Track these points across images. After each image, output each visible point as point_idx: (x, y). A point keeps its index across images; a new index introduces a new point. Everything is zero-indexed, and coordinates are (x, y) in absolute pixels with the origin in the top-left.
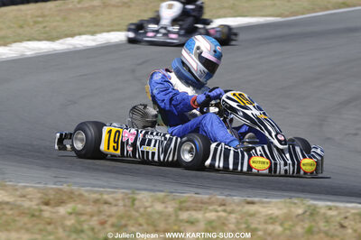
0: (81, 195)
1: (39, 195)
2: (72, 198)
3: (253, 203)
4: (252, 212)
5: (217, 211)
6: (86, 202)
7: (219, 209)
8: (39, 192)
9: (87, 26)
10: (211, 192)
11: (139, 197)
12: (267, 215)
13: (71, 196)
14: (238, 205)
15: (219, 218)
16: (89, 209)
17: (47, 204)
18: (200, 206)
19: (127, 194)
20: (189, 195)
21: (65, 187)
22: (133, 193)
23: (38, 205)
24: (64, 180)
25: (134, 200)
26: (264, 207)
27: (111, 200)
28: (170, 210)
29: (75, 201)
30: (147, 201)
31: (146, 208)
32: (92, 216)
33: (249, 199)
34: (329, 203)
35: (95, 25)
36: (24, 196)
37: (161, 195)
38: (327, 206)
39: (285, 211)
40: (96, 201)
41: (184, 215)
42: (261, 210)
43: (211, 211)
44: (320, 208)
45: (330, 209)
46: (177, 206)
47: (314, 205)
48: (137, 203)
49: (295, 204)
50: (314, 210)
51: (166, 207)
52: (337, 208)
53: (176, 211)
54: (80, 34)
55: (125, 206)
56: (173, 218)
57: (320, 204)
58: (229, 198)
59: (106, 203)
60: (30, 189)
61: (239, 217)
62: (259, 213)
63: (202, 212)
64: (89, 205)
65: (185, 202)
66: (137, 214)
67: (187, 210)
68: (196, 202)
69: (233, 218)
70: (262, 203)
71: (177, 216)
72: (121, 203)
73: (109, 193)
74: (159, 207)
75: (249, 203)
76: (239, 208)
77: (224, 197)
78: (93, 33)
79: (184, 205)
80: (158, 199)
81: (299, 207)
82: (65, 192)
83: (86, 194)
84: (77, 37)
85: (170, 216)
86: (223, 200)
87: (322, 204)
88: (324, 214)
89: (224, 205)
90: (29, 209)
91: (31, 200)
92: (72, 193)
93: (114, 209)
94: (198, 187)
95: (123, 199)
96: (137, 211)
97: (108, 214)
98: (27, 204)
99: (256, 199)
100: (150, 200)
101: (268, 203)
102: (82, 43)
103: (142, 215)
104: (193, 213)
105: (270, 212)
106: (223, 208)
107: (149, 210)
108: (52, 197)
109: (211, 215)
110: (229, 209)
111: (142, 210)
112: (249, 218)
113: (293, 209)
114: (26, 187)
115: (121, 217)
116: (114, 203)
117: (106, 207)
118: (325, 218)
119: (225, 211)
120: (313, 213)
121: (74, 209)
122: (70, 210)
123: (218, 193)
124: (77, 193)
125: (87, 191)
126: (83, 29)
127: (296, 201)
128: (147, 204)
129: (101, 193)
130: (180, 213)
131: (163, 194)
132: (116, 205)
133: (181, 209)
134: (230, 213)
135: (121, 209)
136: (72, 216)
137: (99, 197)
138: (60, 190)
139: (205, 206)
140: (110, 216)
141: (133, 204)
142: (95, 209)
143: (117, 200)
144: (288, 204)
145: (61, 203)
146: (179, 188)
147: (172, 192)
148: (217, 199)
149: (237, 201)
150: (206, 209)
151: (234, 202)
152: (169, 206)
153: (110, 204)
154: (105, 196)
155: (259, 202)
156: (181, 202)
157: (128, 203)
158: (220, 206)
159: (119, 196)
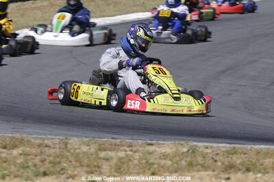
0: (29, 141)
2: (22, 143)
3: (152, 145)
4: (151, 151)
5: (126, 151)
6: (32, 146)
7: (127, 149)
10: (122, 137)
11: (70, 142)
12: (161, 153)
14: (141, 146)
15: (127, 155)
16: (34, 151)
17: (4, 148)
18: (115, 147)
19: (62, 140)
20: (106, 139)
21: (18, 135)
22: (66, 139)
24: (18, 130)
25: (66, 144)
26: (159, 147)
27: (50, 144)
28: (93, 150)
29: (24, 145)
30: (76, 144)
31: (75, 149)
32: (36, 156)
33: (149, 142)
34: (206, 144)
37: (86, 140)
38: (205, 146)
39: (174, 149)
40: (40, 145)
41: (102, 154)
42: (157, 149)
43: (121, 151)
44: (200, 147)
45: (207, 148)
46: (97, 148)
47: (196, 146)
48: (68, 145)
49: (182, 145)
50: (195, 149)
51: (90, 149)
52: (211, 147)
53: (96, 152)
55: (60, 148)
56: (94, 156)
57: (200, 144)
58: (135, 141)
59: (47, 146)
61: (141, 155)
62: (155, 151)
63: (115, 152)
64: (34, 148)
65: (103, 144)
66: (68, 154)
67: (105, 150)
68: (111, 145)
69: (137, 155)
70: (159, 144)
71: (97, 155)
72: (57, 146)
73: (48, 139)
74: (85, 149)
75: (149, 144)
76: (142, 149)
77: (131, 141)
79: (103, 146)
80: (84, 143)
81: (184, 147)
82: (18, 139)
83: (33, 140)
85: (92, 155)
86: (131, 143)
87: (201, 145)
88: (202, 151)
89: (131, 146)
92: (22, 140)
93: (52, 151)
94: (115, 133)
95: (59, 144)
96: (69, 151)
97: (47, 154)
99: (154, 142)
100: (78, 144)
101: (162, 144)
103: (72, 154)
104: (109, 152)
105: (164, 151)
106: (130, 148)
107: (77, 151)
108: (8, 143)
109: (121, 154)
110: (134, 149)
111: (72, 151)
112: (148, 156)
113: (179, 149)
115: (57, 156)
116: (53, 146)
117: (47, 149)
118: (202, 154)
119: (131, 151)
120: (193, 151)
121: (23, 151)
122: (20, 152)
123: (129, 137)
124: (26, 140)
125: (33, 138)
127: (182, 143)
128: (76, 147)
129: (43, 140)
130: (99, 152)
131: (88, 139)
132: (54, 148)
133: (100, 150)
134: (135, 152)
135: (58, 151)
136: (22, 156)
137: (42, 142)
138: (14, 137)
139: (117, 147)
140: (50, 156)
141: (66, 147)
142: (39, 151)
143: (55, 144)
144: (177, 145)
145: (15, 147)
146: (102, 135)
147: (94, 138)
148: (126, 142)
149: (140, 143)
150: (118, 149)
151: (138, 144)
152: (92, 148)
153: (50, 147)
154: (46, 142)
155: (156, 144)
156: (100, 145)
157: (62, 146)
158: (128, 147)
159: (57, 141)
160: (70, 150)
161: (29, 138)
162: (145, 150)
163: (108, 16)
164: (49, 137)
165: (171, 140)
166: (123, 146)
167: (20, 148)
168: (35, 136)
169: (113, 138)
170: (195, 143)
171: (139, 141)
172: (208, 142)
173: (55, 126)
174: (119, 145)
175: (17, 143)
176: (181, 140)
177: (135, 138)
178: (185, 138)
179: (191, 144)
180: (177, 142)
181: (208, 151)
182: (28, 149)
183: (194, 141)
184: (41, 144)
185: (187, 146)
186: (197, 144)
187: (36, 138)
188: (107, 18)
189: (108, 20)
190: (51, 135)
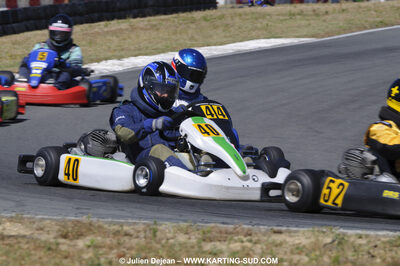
0: (100, 227)
1: (58, 227)
2: (90, 230)
3: (280, 232)
4: (279, 242)
5: (242, 242)
6: (106, 234)
7: (245, 239)
8: (57, 225)
9: (115, 50)
10: (236, 221)
11: (160, 228)
12: (294, 245)
13: (90, 228)
14: (264, 235)
15: (244, 248)
16: (108, 241)
17: (65, 236)
18: (225, 236)
19: (148, 225)
20: (213, 225)
21: (84, 219)
22: (155, 223)
23: (55, 238)
24: (85, 211)
25: (155, 232)
26: (291, 236)
27: (132, 232)
28: (194, 241)
29: (94, 233)
30: (170, 232)
31: (168, 239)
32: (111, 248)
33: (276, 228)
34: (359, 232)
35: (123, 50)
36: (42, 229)
37: (183, 225)
38: (357, 235)
39: (313, 239)
40: (116, 233)
41: (208, 247)
42: (288, 239)
43: (236, 241)
44: (350, 237)
45: (360, 237)
46: (200, 236)
47: (344, 234)
48: (158, 234)
49: (324, 232)
50: (343, 239)
51: (190, 238)
52: (367, 236)
53: (199, 243)
54: (106, 59)
55: (145, 237)
56: (196, 249)
57: (350, 232)
58: (256, 227)
59: (126, 234)
60: (48, 221)
61: (264, 247)
62: (285, 242)
63: (226, 243)
64: (109, 237)
65: (209, 232)
66: (158, 246)
67: (211, 241)
68: (221, 232)
69: (258, 248)
70: (290, 232)
71: (201, 247)
72: (142, 235)
73: (130, 224)
74: (182, 238)
75: (275, 232)
76: (265, 238)
77: (250, 227)
78: (120, 58)
79: (209, 235)
80: (181, 230)
81: (327, 236)
82: (84, 224)
83: (106, 226)
84: (103, 62)
85: (193, 247)
86: (249, 230)
88: (354, 242)
89: (250, 235)
90: (46, 242)
91: (48, 233)
92: (91, 225)
93: (134, 241)
94: (227, 216)
95: (145, 231)
96: (159, 242)
97: (128, 246)
98: (44, 237)
99: (284, 229)
100: (172, 231)
101: (296, 232)
102: (109, 68)
103: (163, 246)
104: (218, 244)
105: (297, 242)
106: (249, 237)
107: (171, 241)
108: (70, 229)
109: (236, 246)
110: (255, 239)
111: (164, 241)
112: (274, 248)
113: (320, 238)
114: (43, 219)
115: (141, 249)
116: (135, 234)
117: (126, 238)
118: (354, 247)
119: (250, 241)
120: (341, 242)
121: (92, 242)
122: (88, 243)
123: (248, 222)
124: (96, 225)
125: (106, 223)
126: (110, 54)
127: (324, 230)
128: (169, 235)
129: (122, 226)
130: (203, 244)
131: (186, 224)
132: (137, 237)
133: (204, 240)
134: (256, 243)
135: (143, 241)
136: (91, 249)
137: (119, 228)
138: (78, 222)
139: (229, 237)
140: (131, 248)
141: (155, 236)
142: (115, 241)
143: (139, 232)
144: (317, 233)
145: (80, 235)
146: (207, 218)
147: (195, 222)
148: (243, 229)
149: (263, 230)
150: (231, 239)
151: (260, 231)
152: (193, 237)
153: (131, 236)
154: (126, 228)
155: (286, 231)
156: (204, 233)
157: (149, 234)
158: (245, 236)
159: (141, 227)
160: (160, 240)
161: (101, 223)
162: (270, 240)
163: (215, 45)
164: (130, 221)
165: (308, 225)
166: (238, 233)
167: (88, 238)
168: (110, 220)
169: (223, 223)
170: (342, 230)
171: (262, 227)
172: (362, 228)
173: (138, 205)
174: (231, 233)
175: (84, 230)
176: (322, 225)
177: (254, 222)
178: (327, 223)
179: (337, 232)
180: (316, 229)
181: (363, 241)
182: (99, 238)
183: (341, 227)
184: (118, 232)
185: (332, 235)
186: (345, 231)
187: (111, 223)
188: (213, 47)
189: (215, 50)
190: (133, 218)
